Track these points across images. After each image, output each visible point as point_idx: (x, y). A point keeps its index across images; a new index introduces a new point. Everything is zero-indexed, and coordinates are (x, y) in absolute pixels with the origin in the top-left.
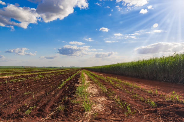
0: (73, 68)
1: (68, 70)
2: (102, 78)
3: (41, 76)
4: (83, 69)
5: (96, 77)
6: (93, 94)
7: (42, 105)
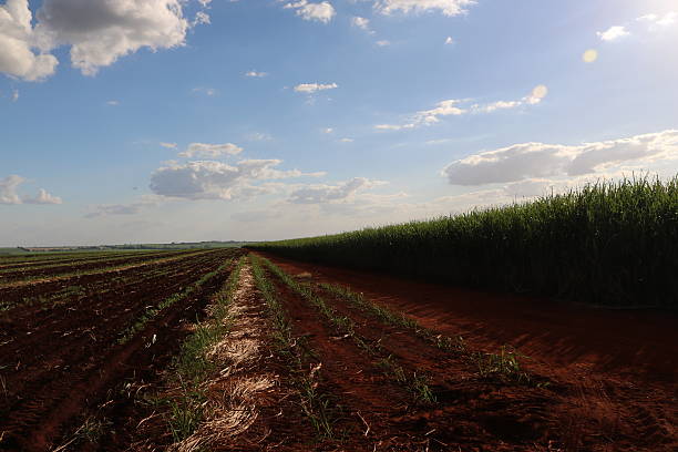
0: (213, 246)
1: (188, 259)
2: (301, 287)
3: (74, 289)
4: (249, 249)
5: (282, 286)
6: (235, 365)
7: (28, 422)
